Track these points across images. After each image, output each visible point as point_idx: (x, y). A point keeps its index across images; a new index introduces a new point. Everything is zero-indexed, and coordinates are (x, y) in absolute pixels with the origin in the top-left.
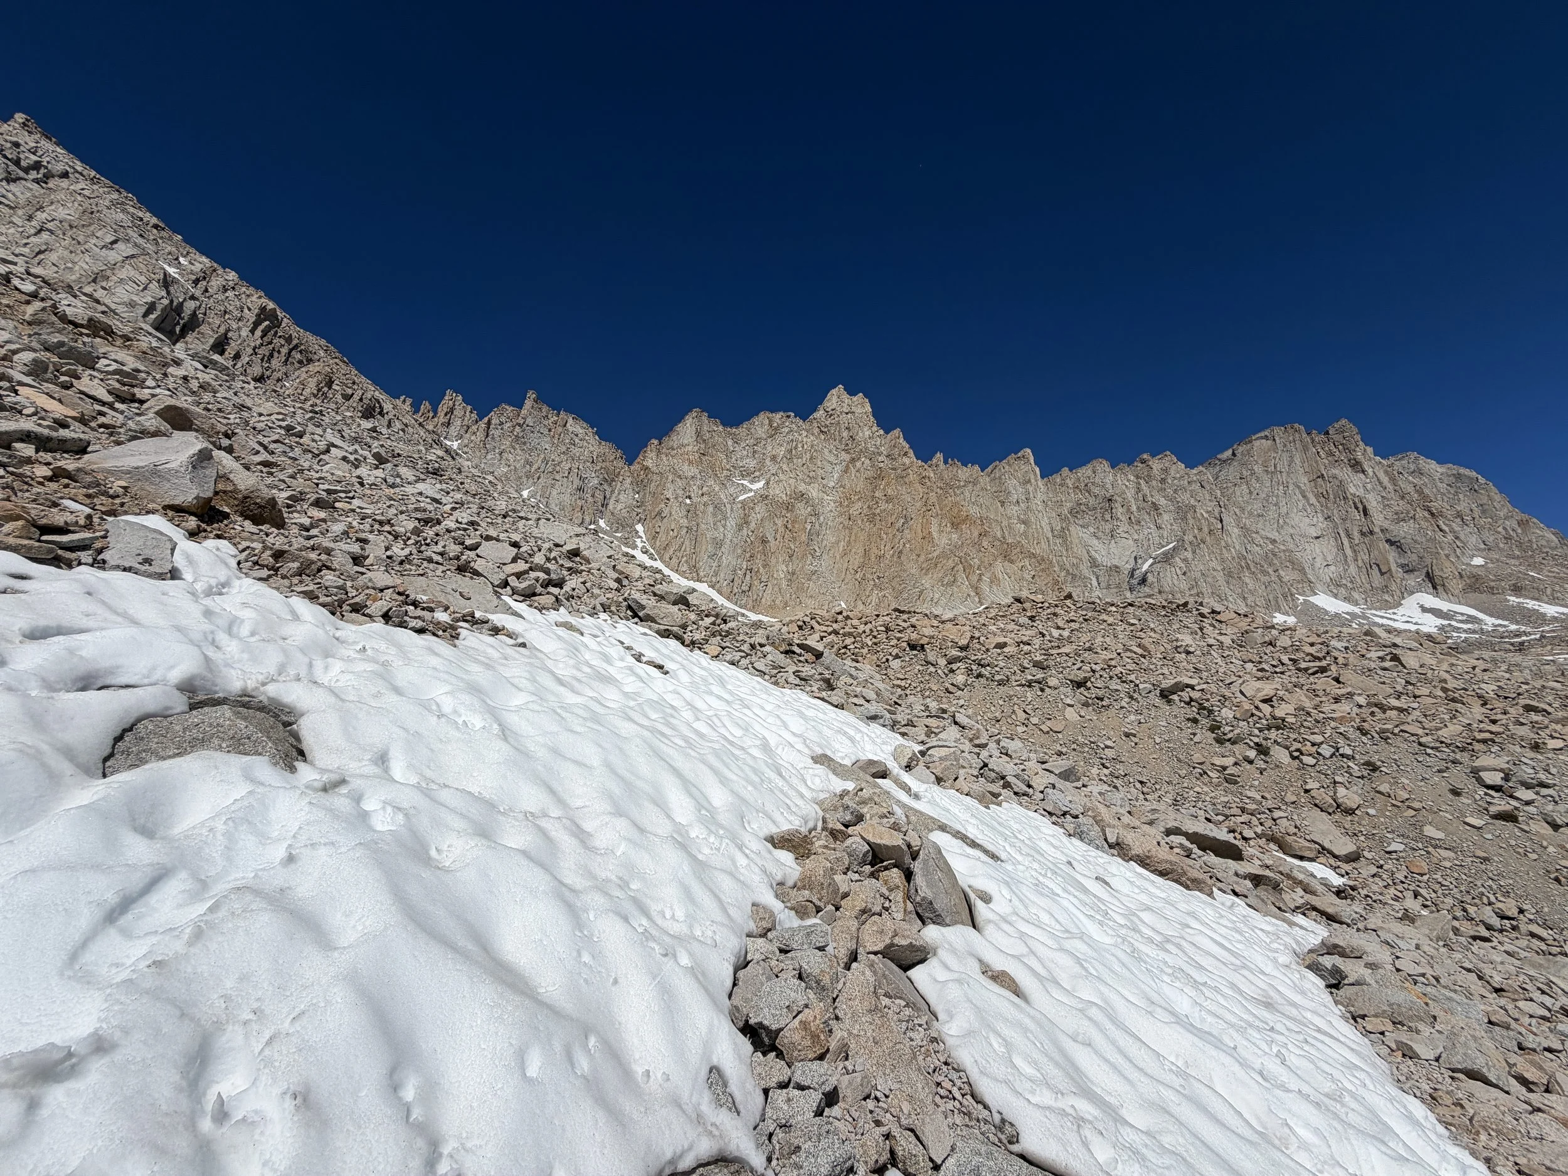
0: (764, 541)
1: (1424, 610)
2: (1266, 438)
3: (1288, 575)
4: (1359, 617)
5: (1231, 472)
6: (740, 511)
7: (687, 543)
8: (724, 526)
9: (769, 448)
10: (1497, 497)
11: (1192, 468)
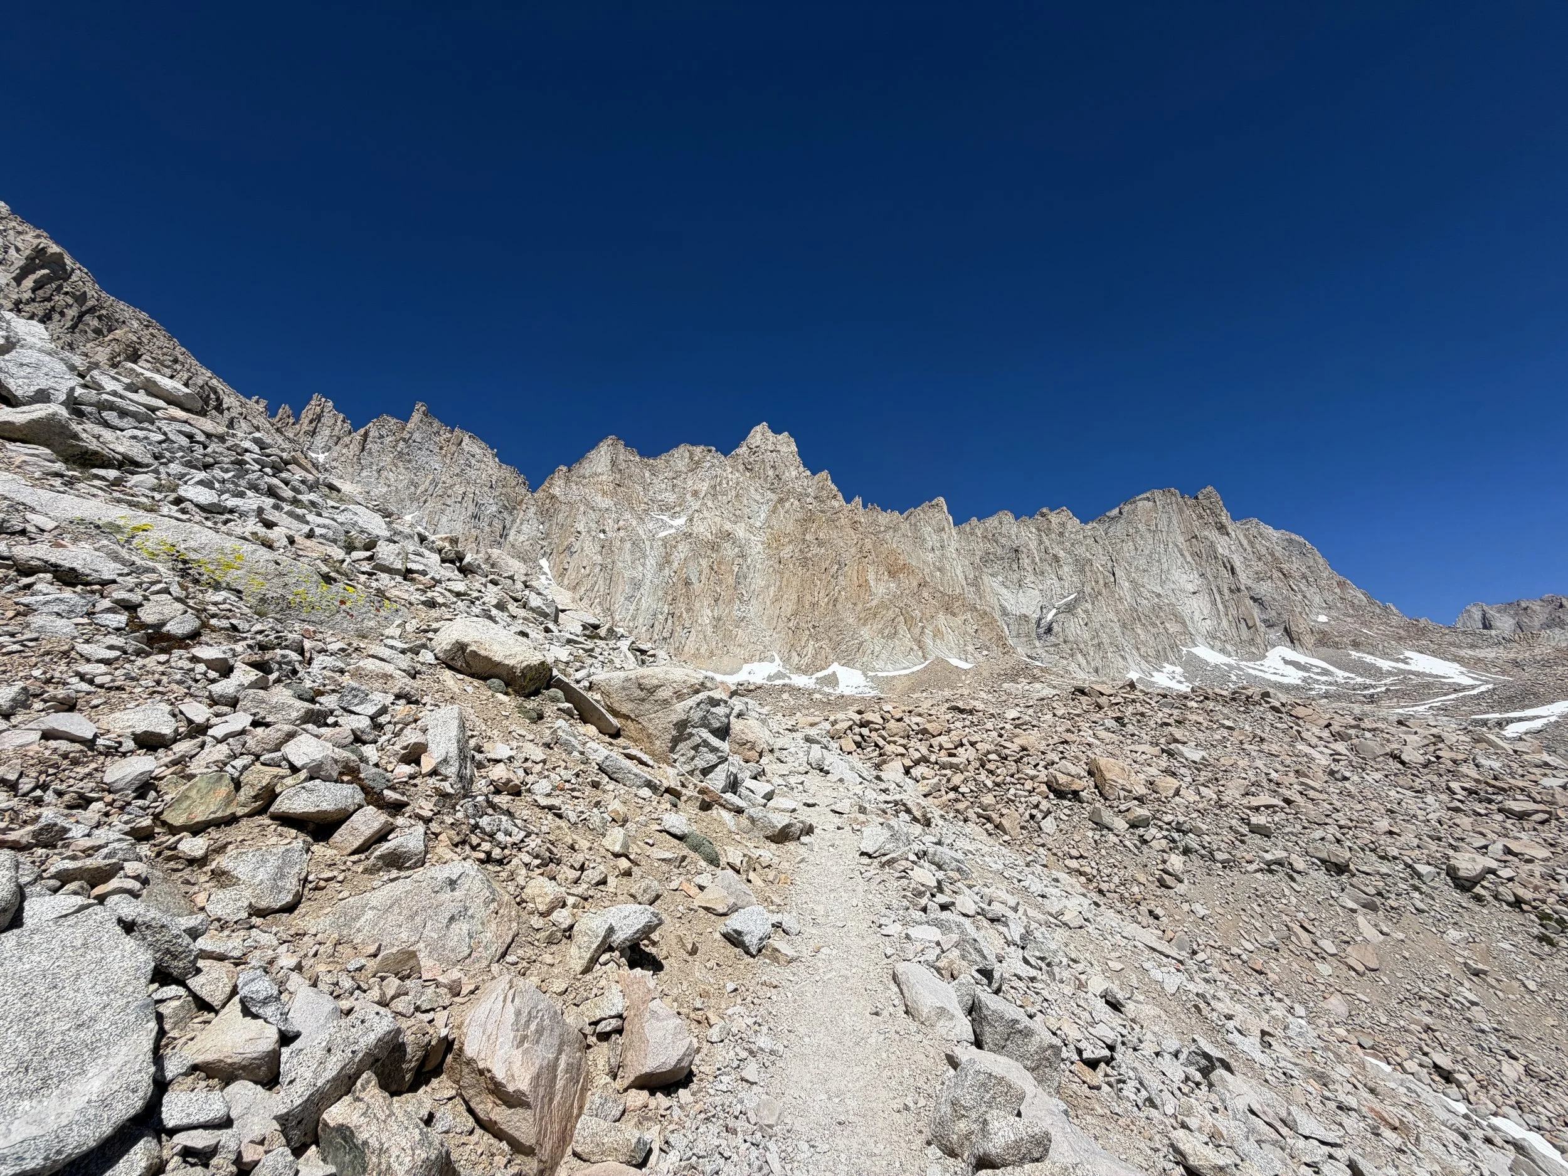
0: (688, 583)
1: (1287, 662)
2: (1148, 499)
3: (1173, 628)
4: (1235, 668)
5: (1119, 529)
6: (662, 549)
7: (601, 582)
8: (643, 565)
9: (690, 483)
10: (1321, 561)
11: (1086, 523)
